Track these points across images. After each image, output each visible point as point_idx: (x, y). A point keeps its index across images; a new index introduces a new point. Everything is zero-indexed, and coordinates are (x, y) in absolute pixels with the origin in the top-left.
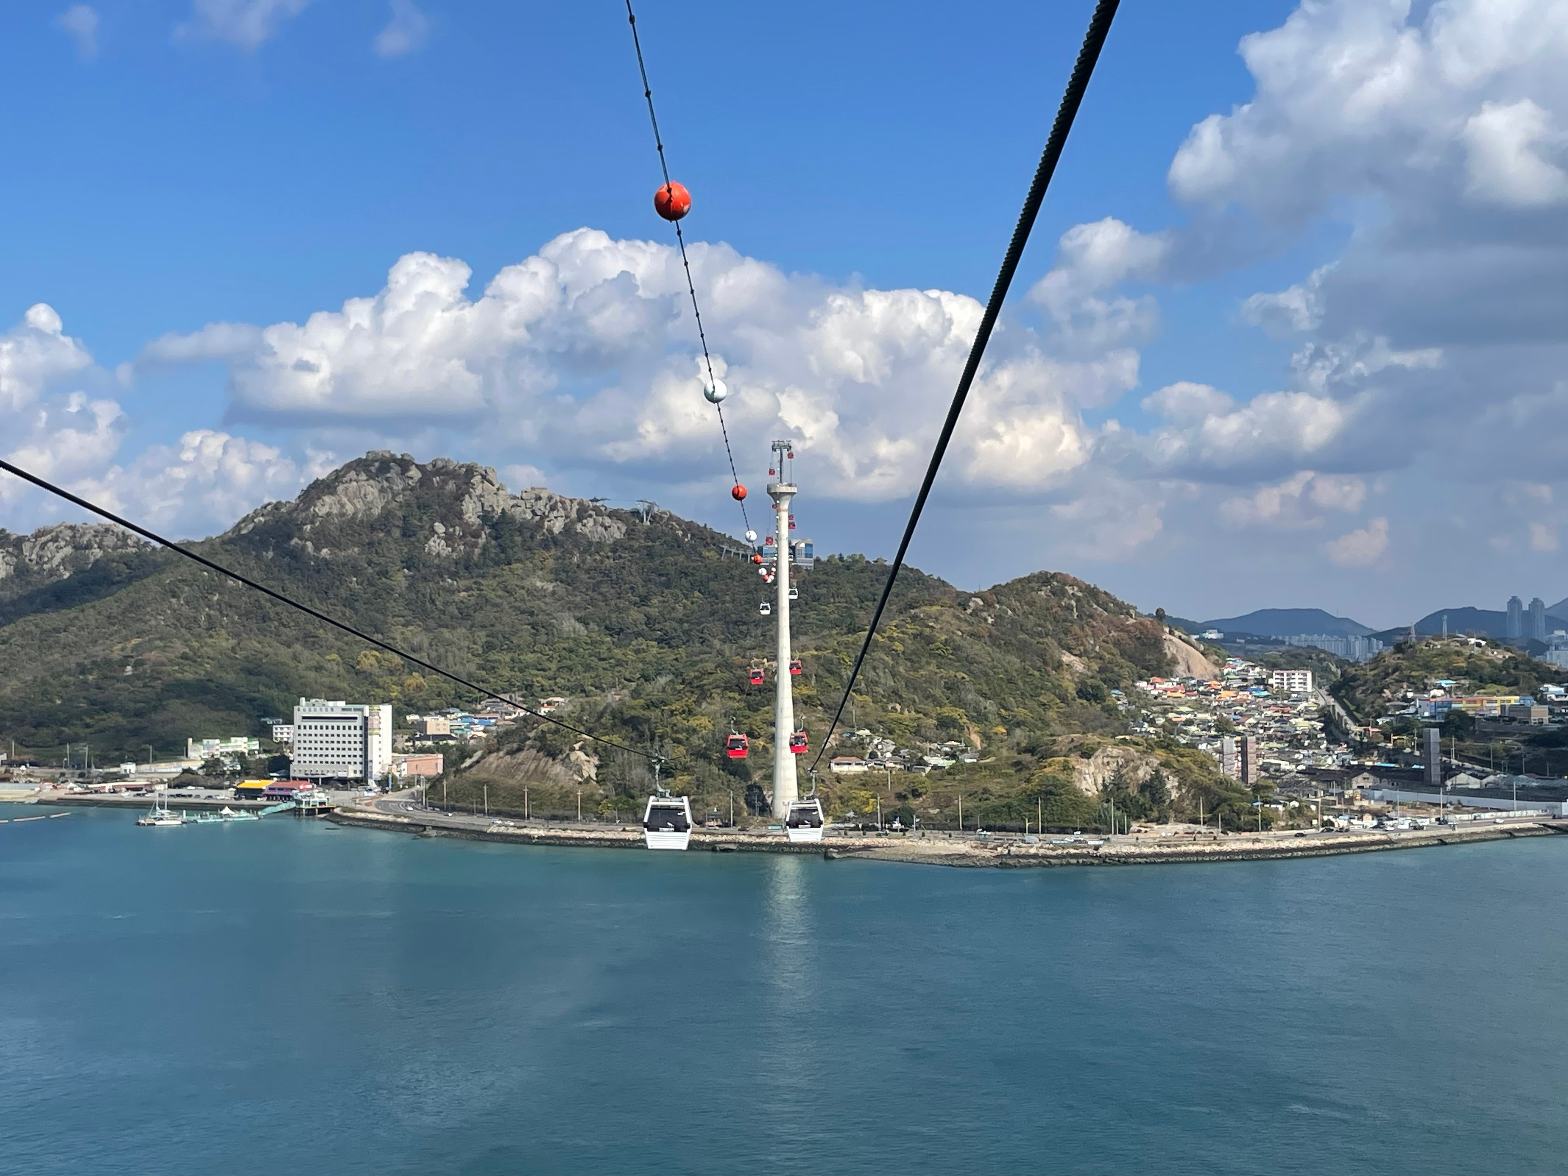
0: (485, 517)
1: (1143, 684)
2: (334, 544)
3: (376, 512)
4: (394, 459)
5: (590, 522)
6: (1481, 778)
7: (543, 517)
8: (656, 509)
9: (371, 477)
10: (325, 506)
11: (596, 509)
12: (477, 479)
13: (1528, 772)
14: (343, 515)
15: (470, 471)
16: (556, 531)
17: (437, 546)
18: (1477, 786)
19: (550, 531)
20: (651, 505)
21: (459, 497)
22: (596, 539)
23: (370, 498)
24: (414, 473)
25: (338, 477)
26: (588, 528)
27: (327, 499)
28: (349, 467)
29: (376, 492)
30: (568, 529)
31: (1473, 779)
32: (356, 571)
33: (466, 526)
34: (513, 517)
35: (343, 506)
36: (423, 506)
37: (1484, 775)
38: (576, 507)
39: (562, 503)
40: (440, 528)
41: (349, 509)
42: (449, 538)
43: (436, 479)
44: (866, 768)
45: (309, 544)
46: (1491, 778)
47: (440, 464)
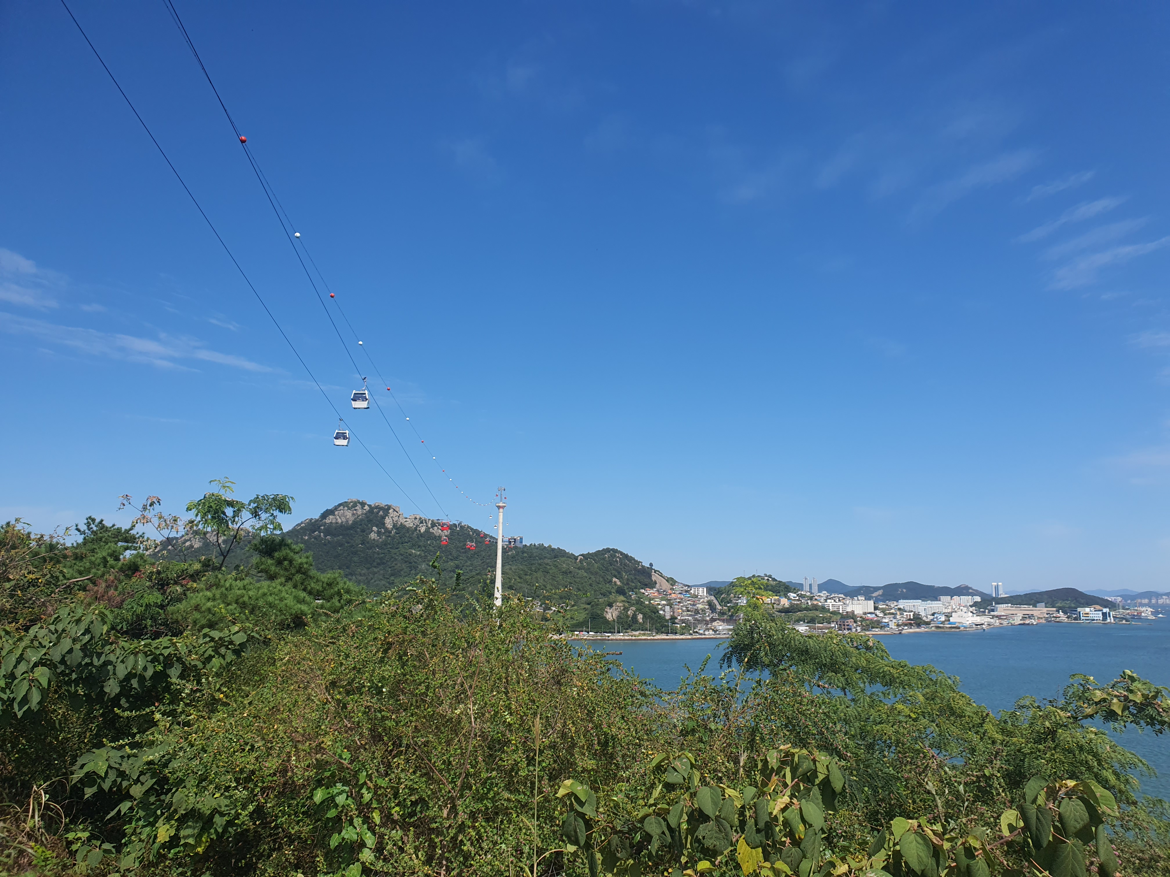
0: (394, 526)
1: (643, 591)
2: (333, 535)
3: (350, 522)
4: (359, 503)
5: (436, 528)
7: (417, 526)
8: (463, 524)
9: (349, 509)
10: (330, 519)
11: (438, 523)
12: (391, 511)
14: (337, 523)
15: (389, 507)
16: (422, 531)
17: (373, 536)
19: (420, 531)
20: (460, 523)
21: (383, 518)
22: (438, 535)
23: (348, 517)
24: (366, 507)
25: (336, 508)
26: (436, 531)
27: (331, 517)
28: (340, 505)
29: (350, 514)
30: (427, 530)
32: (341, 545)
33: (386, 529)
34: (405, 526)
35: (337, 519)
36: (370, 521)
38: (430, 522)
39: (425, 520)
40: (375, 529)
41: (339, 521)
42: (379, 533)
43: (375, 510)
45: (322, 534)
47: (377, 504)
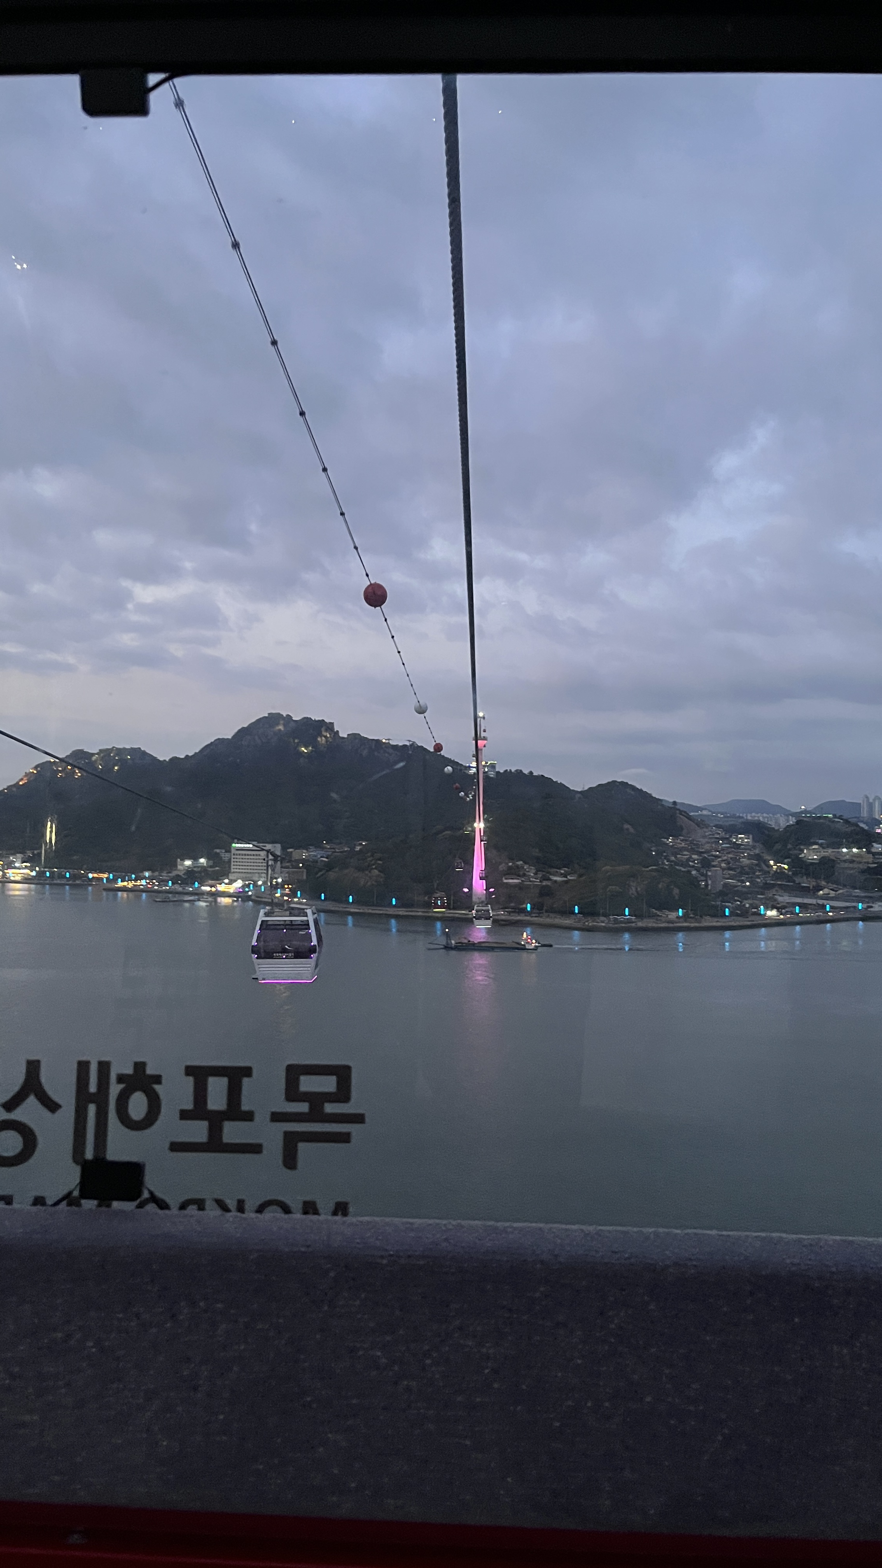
0: (328, 747)
1: (665, 840)
3: (273, 744)
5: (381, 751)
6: (836, 891)
7: (358, 748)
9: (270, 726)
12: (324, 728)
13: (860, 889)
14: (256, 746)
16: (364, 755)
17: (303, 762)
18: (833, 895)
19: (361, 755)
21: (315, 737)
22: (384, 760)
23: (270, 737)
26: (381, 754)
29: (272, 734)
30: (370, 754)
31: (832, 892)
33: (318, 752)
34: (342, 748)
37: (837, 889)
42: (310, 758)
44: (520, 881)
45: (238, 760)
46: (841, 891)
